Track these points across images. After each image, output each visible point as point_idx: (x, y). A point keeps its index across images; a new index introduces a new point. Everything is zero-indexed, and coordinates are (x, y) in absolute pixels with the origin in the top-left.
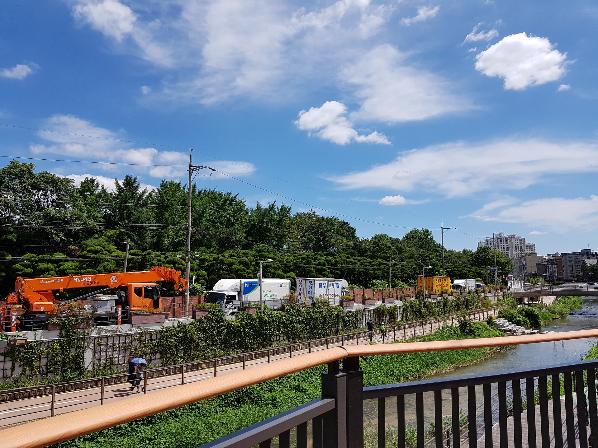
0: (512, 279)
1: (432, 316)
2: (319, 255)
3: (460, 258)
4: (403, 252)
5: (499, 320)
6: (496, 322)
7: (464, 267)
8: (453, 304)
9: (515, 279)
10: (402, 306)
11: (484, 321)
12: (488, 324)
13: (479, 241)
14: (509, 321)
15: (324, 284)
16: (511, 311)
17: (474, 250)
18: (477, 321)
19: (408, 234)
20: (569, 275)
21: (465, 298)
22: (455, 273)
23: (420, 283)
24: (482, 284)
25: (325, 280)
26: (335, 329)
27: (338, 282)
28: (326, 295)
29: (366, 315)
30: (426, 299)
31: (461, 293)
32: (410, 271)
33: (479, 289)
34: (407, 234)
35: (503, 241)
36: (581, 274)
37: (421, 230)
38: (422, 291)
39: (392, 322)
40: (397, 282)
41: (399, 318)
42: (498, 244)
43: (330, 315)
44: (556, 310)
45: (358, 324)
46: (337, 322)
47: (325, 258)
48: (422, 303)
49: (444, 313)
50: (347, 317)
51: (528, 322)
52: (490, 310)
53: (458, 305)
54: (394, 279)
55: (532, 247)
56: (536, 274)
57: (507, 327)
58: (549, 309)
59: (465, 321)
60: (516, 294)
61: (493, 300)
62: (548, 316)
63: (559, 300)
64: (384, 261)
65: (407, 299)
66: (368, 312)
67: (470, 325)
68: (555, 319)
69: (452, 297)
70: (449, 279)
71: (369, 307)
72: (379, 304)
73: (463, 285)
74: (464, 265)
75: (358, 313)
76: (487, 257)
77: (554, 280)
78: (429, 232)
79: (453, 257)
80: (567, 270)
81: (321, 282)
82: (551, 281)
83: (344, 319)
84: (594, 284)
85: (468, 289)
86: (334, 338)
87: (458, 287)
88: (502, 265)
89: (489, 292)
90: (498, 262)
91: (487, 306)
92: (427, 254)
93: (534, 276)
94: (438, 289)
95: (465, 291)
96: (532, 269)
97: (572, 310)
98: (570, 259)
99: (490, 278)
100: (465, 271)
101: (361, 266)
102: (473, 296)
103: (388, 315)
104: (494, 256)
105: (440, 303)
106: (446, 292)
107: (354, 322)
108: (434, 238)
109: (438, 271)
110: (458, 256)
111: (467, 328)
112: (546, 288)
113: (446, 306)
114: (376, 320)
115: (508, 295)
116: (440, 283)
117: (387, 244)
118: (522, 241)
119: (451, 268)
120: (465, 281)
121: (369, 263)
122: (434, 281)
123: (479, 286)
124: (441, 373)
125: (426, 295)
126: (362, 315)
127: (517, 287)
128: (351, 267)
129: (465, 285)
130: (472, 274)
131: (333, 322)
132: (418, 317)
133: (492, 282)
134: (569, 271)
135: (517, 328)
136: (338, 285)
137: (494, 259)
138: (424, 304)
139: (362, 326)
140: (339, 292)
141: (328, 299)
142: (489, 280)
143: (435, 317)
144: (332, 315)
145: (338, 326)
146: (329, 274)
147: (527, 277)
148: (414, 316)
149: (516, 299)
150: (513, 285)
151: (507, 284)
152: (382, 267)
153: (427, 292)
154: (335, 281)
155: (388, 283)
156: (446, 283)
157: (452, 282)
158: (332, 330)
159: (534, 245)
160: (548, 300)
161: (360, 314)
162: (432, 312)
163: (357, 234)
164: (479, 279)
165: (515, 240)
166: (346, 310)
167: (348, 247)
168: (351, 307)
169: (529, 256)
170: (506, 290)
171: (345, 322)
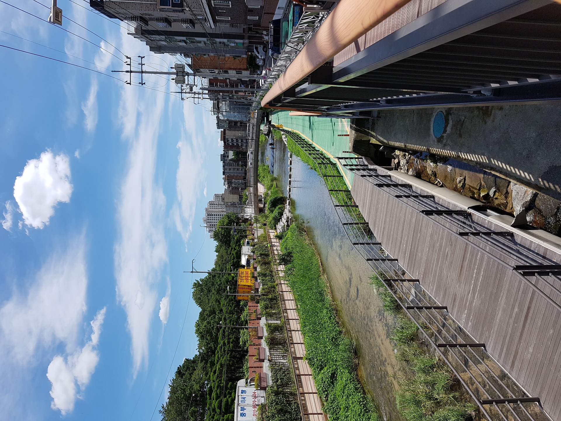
0: (243, 214)
1: (275, 288)
2: (210, 406)
3: (222, 256)
4: (214, 309)
5: (279, 230)
6: (280, 232)
7: (230, 253)
8: (264, 267)
9: (243, 212)
10: (266, 318)
11: (279, 242)
12: (282, 239)
13: (209, 237)
14: (279, 221)
15: (241, 410)
16: (271, 219)
17: (216, 243)
18: (279, 248)
19: (197, 302)
20: (241, 171)
21: (259, 256)
22: (236, 262)
23: (244, 297)
24: (247, 240)
25: (237, 408)
26: (290, 397)
27: (240, 392)
28: (254, 406)
29: (275, 358)
30: (259, 293)
31: (254, 259)
32: (232, 305)
33: (250, 243)
34: (197, 304)
35: (210, 218)
36: (240, 163)
37: (193, 290)
38: (252, 296)
39: (281, 329)
40: (243, 319)
41: (277, 322)
42: (213, 222)
43: (276, 404)
44: (270, 183)
45: (285, 368)
46: (283, 394)
47: (213, 399)
48: (263, 297)
49: (273, 276)
50: (277, 381)
51: (280, 206)
52: (269, 235)
53: (265, 263)
54: (240, 322)
55: (217, 196)
56: (240, 195)
57: (284, 223)
58: (269, 189)
59: (280, 259)
60: (255, 213)
61: (260, 232)
62: (275, 190)
63: (261, 180)
64: (220, 332)
65: (259, 312)
66: (272, 356)
67: (283, 255)
68: (277, 185)
69: (257, 268)
70: (241, 270)
71: (267, 355)
72: (264, 344)
73: (247, 257)
74: (229, 253)
75: (273, 368)
76: (223, 233)
77: (245, 183)
78: (196, 282)
79: (221, 262)
80: (237, 173)
81: (239, 414)
82: (246, 185)
83: (280, 386)
84: (249, 155)
85: (251, 253)
86: (300, 399)
87: (248, 261)
88: (231, 222)
89: (253, 235)
90: (227, 225)
91: (266, 237)
92: (216, 286)
93: (241, 197)
94: (249, 281)
95: (252, 256)
96: (235, 198)
97: (269, 172)
98: (228, 169)
99: (241, 232)
100: (234, 253)
101: (225, 358)
102: (257, 249)
103: (274, 334)
104: (222, 228)
105: (263, 280)
106: (253, 273)
107: (283, 373)
108: (202, 278)
109: (233, 277)
110: (220, 257)
111: (286, 258)
112: (251, 189)
113: (266, 274)
114: (280, 347)
115: (256, 219)
116: (244, 278)
117: (204, 325)
118: (211, 204)
119: (231, 266)
120: (243, 255)
121: (222, 348)
122: (242, 284)
123: (248, 243)
124: (330, 288)
125: (255, 292)
126: (275, 363)
127: (249, 212)
128: (225, 370)
129: (247, 256)
130: (237, 248)
131: (283, 399)
132: (277, 302)
133: (245, 231)
134: (238, 171)
135: (285, 215)
136: (243, 392)
137: (225, 228)
138: (263, 295)
139: (287, 364)
140: (251, 390)
141: (258, 405)
142: (243, 233)
143: (276, 285)
144: (275, 401)
145: (288, 394)
146: (231, 396)
147: (242, 202)
148: (276, 306)
149: (260, 213)
150: (248, 215)
151: (247, 219)
152: (226, 333)
153: (252, 292)
154: (238, 396)
155: (243, 328)
156: (244, 273)
157: (243, 267)
158: (292, 401)
159: (215, 194)
160: (262, 189)
161: (274, 366)
162: (272, 288)
163: (191, 358)
164: (241, 242)
165: (210, 208)
166: (270, 383)
167: (204, 368)
168: (267, 375)
169: (224, 199)
170: (252, 220)
171: (282, 384)
